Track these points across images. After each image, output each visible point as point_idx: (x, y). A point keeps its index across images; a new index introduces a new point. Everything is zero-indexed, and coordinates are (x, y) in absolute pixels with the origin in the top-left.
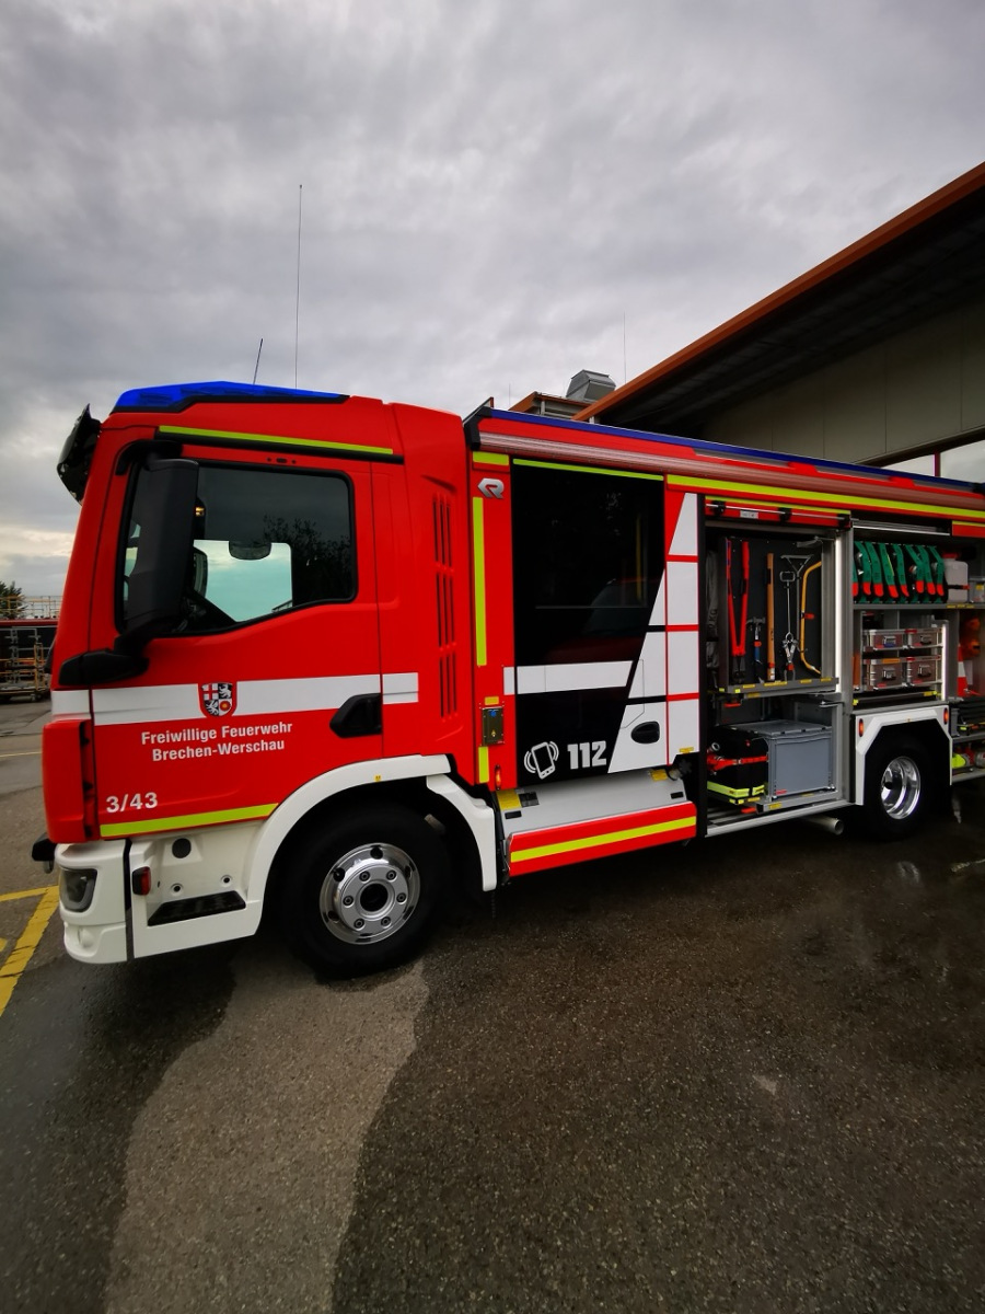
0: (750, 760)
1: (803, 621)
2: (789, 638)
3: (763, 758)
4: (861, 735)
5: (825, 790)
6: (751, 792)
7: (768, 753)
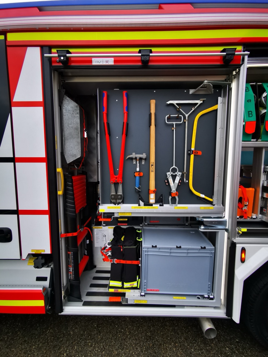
0: (123, 262)
1: (192, 156)
2: (174, 170)
4: (243, 261)
5: (203, 297)
7: (140, 259)
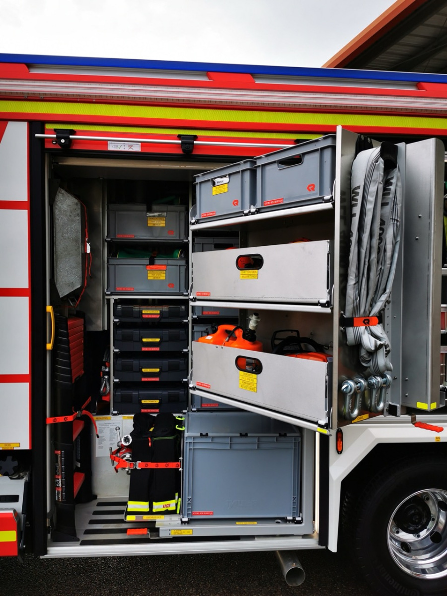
0: (152, 465)
3: (172, 465)
4: (339, 452)
5: (285, 520)
6: (151, 506)
7: (181, 458)
